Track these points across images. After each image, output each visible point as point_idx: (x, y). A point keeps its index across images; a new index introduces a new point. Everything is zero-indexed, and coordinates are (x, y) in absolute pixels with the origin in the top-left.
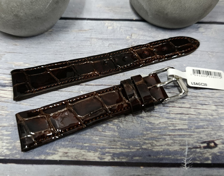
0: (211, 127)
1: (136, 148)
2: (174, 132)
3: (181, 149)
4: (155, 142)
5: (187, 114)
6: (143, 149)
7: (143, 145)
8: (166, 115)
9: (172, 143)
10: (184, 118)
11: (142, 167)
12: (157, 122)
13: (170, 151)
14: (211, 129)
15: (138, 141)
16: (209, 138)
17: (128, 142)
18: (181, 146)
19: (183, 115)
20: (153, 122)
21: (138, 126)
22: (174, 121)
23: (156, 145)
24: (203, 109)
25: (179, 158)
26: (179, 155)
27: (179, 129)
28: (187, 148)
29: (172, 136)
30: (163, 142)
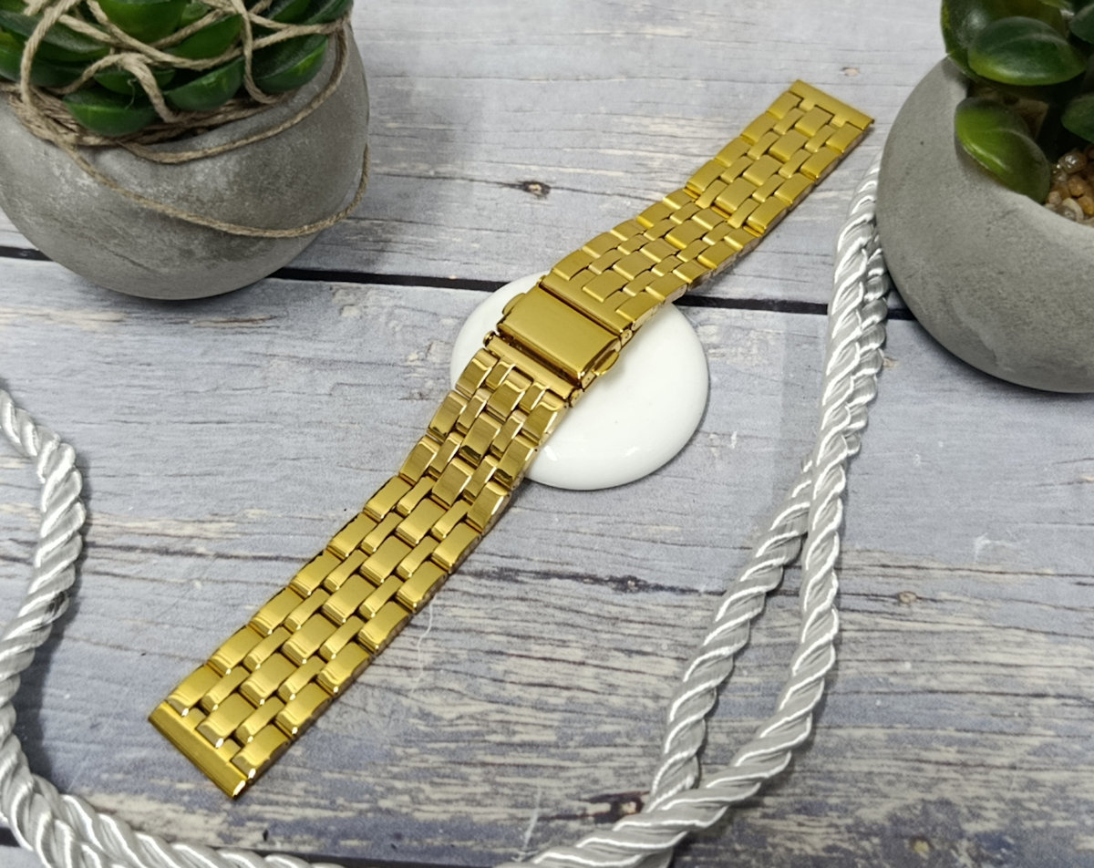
0: (640, 742)
1: (355, 805)
2: (503, 755)
3: (512, 817)
4: (426, 788)
5: (567, 688)
6: (380, 810)
7: (383, 796)
8: (490, 689)
9: (486, 794)
10: (552, 700)
12: (449, 713)
13: (473, 824)
14: (639, 751)
15: (370, 780)
16: (623, 782)
17: (333, 783)
18: (515, 806)
19: (551, 690)
20: (436, 711)
21: (378, 724)
22: (513, 714)
23: (429, 801)
24: (629, 671)
25: (500, 851)
26: (503, 841)
27: (522, 745)
28: (534, 815)
29: (492, 769)
30: (455, 790)
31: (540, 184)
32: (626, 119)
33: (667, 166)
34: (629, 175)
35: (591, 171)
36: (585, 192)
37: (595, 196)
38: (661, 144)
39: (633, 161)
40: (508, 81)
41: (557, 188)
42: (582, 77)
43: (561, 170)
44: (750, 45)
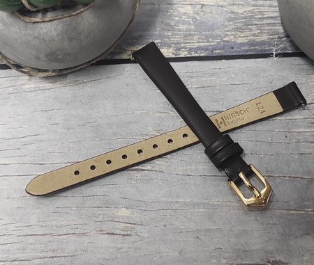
1: (216, 41)
2: (261, 21)
3: (269, 38)
4: (239, 33)
6: (224, 41)
7: (224, 37)
8: (252, 3)
9: (259, 33)
10: (274, 4)
11: (223, 60)
12: (240, 11)
13: (256, 42)
15: (219, 33)
17: (207, 36)
18: (269, 35)
20: (236, 11)
21: (218, 17)
22: (262, 9)
23: (240, 37)
25: (267, 48)
26: (267, 45)
27: (268, 18)
28: (276, 36)
29: (259, 26)
30: (248, 33)
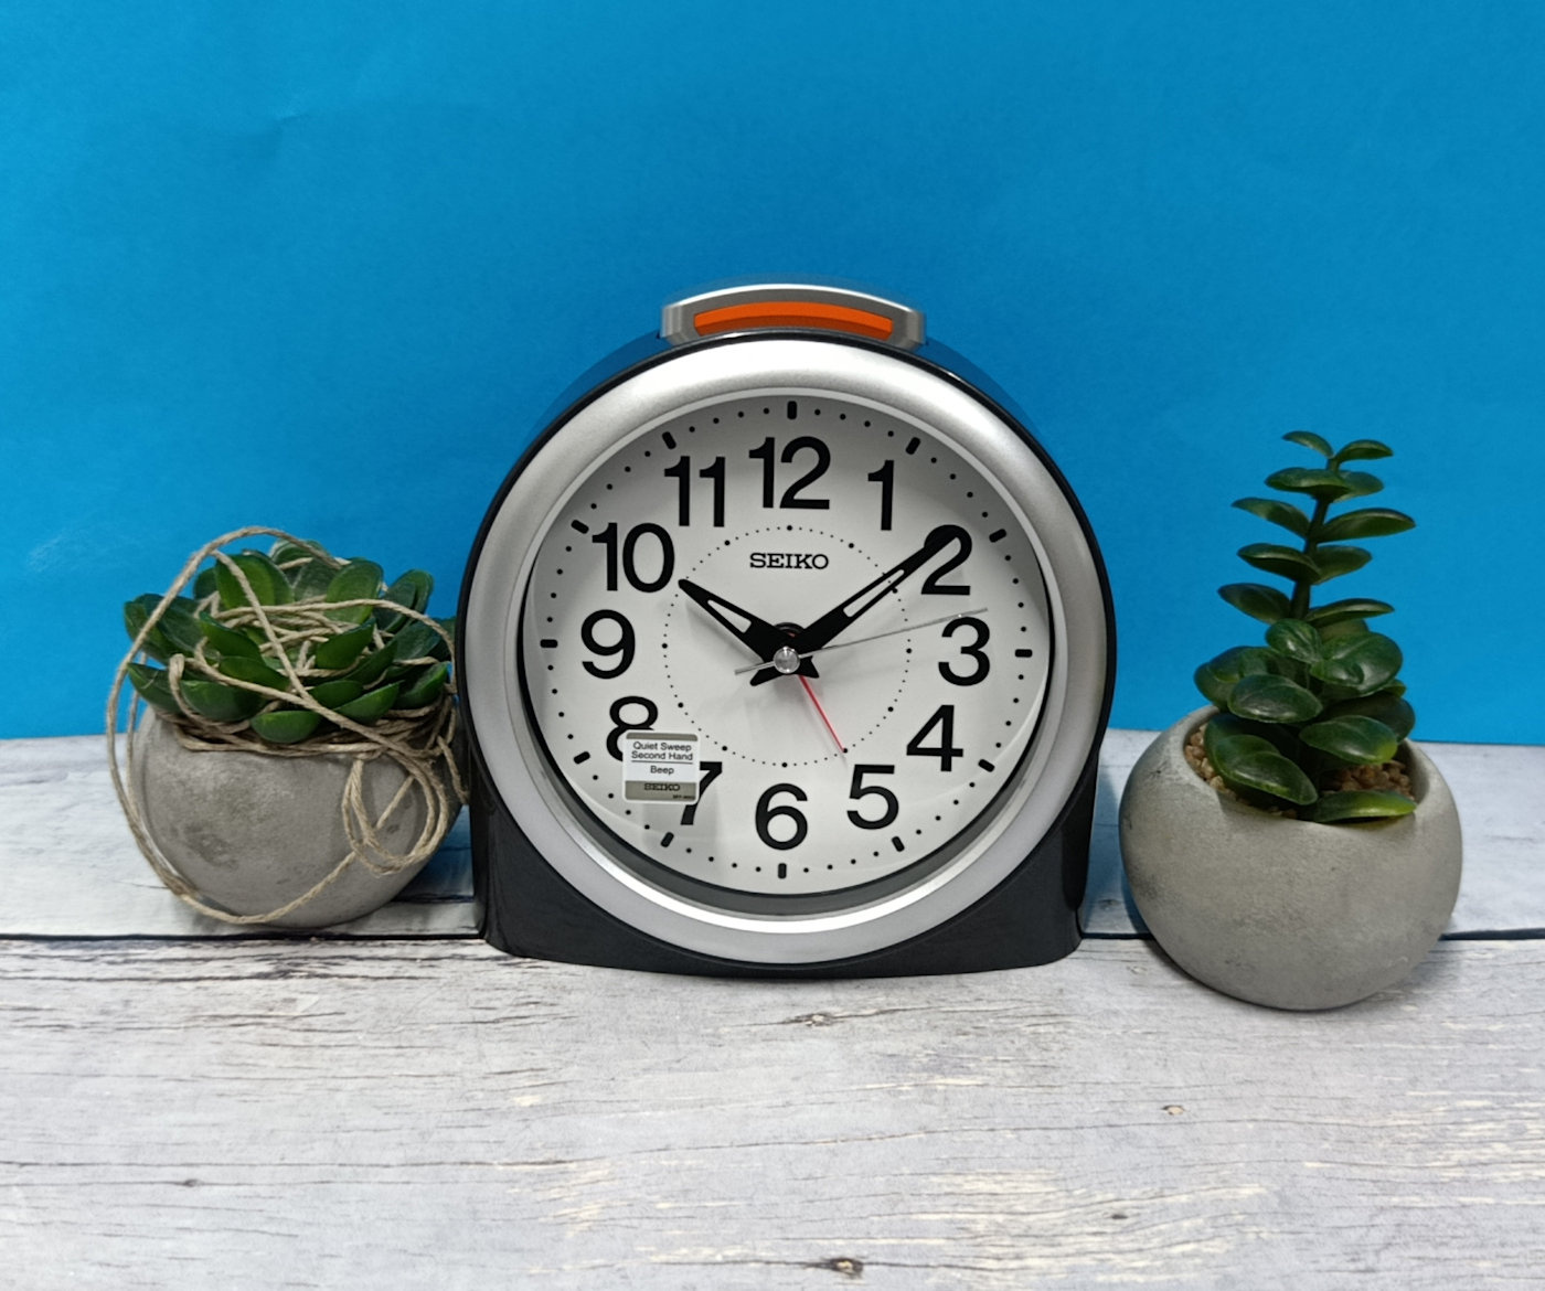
31: (850, 1261)
32: (934, 1179)
33: (993, 1228)
34: (952, 1242)
35: (907, 1241)
36: (905, 1266)
37: (917, 1270)
38: (982, 1203)
39: (953, 1226)
40: (791, 1147)
41: (871, 1264)
42: (874, 1136)
43: (871, 1242)
44: (1056, 1090)
